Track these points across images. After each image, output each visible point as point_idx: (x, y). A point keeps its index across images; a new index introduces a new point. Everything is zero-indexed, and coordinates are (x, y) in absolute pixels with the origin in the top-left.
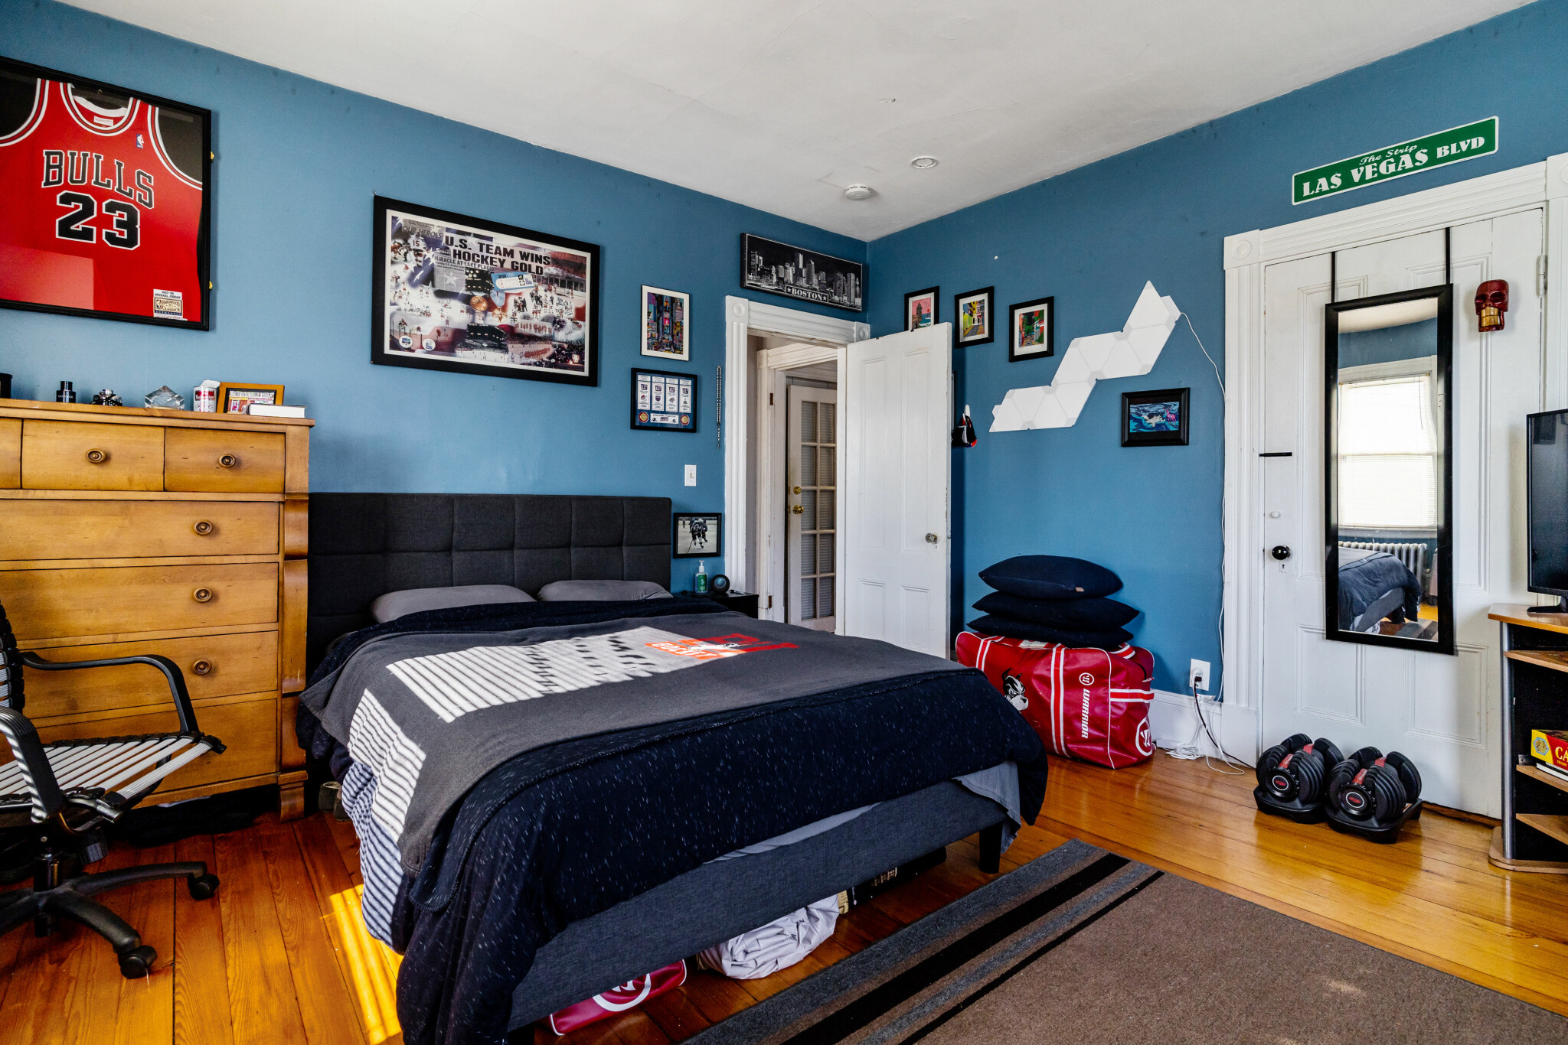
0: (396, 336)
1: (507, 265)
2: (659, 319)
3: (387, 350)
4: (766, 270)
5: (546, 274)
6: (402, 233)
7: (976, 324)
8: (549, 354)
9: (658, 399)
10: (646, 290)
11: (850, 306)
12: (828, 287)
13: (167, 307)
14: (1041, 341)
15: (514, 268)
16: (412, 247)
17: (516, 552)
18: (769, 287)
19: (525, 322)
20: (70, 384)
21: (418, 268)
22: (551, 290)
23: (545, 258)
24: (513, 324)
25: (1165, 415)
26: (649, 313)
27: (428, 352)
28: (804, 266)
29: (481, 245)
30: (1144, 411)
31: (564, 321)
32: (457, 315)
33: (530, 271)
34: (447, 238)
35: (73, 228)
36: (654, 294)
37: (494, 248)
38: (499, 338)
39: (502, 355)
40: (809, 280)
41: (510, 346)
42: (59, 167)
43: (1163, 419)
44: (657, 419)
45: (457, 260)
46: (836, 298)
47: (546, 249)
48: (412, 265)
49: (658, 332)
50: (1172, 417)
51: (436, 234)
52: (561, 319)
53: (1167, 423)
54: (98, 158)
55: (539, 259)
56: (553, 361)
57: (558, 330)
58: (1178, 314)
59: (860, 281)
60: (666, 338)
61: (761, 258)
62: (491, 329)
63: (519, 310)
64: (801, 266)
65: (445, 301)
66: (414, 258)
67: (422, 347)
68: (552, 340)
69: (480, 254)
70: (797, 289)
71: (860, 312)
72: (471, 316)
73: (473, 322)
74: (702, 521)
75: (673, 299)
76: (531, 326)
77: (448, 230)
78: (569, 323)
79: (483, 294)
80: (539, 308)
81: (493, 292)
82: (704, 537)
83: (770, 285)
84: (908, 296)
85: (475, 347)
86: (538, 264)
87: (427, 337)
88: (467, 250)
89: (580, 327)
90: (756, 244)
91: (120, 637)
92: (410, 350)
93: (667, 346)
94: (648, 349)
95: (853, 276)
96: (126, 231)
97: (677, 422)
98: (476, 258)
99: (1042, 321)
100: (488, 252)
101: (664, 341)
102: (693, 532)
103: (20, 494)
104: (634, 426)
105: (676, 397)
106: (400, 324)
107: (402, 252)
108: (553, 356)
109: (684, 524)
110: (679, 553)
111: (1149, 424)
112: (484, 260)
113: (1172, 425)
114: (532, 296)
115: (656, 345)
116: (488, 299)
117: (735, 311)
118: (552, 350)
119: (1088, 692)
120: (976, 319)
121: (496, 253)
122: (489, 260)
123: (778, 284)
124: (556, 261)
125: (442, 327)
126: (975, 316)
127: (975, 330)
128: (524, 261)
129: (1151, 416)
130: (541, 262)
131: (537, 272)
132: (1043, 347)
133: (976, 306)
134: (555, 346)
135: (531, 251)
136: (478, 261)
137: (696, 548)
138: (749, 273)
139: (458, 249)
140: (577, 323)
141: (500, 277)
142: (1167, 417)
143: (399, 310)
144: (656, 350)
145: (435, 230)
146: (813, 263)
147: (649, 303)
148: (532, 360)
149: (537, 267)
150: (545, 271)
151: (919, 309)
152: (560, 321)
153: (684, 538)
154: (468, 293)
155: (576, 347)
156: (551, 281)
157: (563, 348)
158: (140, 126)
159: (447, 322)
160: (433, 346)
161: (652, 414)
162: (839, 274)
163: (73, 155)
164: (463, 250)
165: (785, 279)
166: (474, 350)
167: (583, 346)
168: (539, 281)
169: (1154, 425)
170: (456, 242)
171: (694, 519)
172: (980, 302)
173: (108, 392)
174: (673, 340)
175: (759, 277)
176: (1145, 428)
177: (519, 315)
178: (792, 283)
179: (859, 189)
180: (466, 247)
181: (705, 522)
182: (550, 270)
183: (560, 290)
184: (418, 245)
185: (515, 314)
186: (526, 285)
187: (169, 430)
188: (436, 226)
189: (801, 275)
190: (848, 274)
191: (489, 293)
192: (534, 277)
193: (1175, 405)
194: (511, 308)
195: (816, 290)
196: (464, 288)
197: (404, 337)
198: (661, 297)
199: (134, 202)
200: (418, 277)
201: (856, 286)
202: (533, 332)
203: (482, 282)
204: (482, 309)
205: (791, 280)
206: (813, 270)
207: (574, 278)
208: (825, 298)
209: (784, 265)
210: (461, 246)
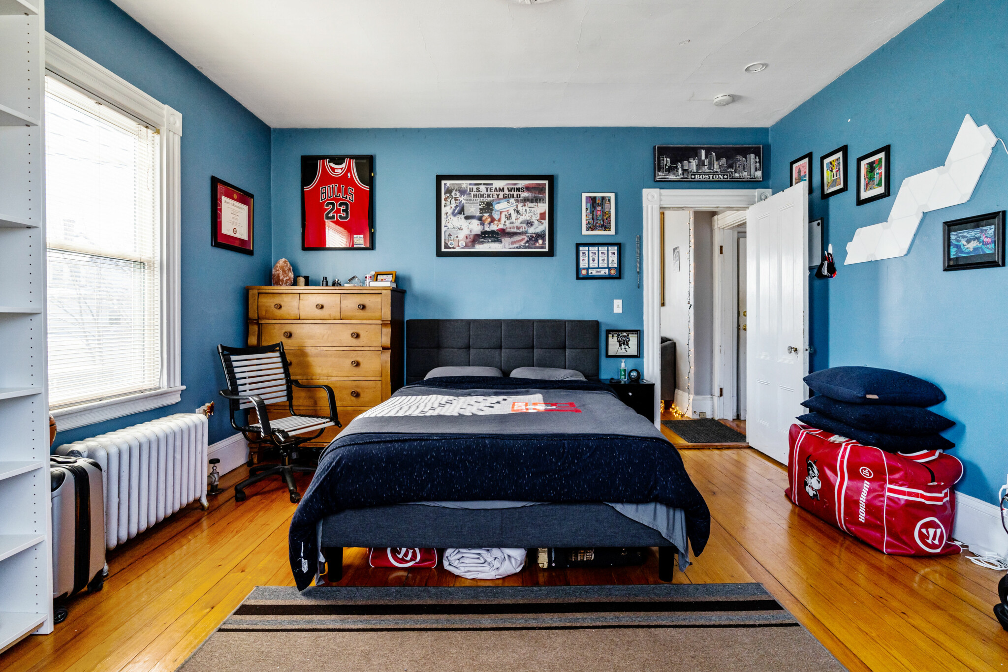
0: (447, 242)
1: (501, 196)
2: (593, 211)
3: (443, 250)
4: (673, 167)
5: (522, 197)
6: (449, 191)
7: (835, 177)
8: (525, 241)
9: (594, 260)
10: (584, 195)
11: (750, 178)
12: (728, 169)
13: (358, 242)
14: (879, 185)
15: (504, 197)
16: (454, 196)
17: (503, 350)
18: (676, 178)
19: (511, 225)
20: (326, 278)
21: (456, 207)
22: (525, 206)
23: (521, 188)
24: (504, 228)
25: (982, 239)
26: (587, 209)
27: (463, 248)
28: (706, 157)
29: (487, 188)
30: (963, 237)
31: (533, 222)
32: (475, 227)
33: (513, 197)
34: (470, 188)
35: (329, 216)
36: (590, 197)
37: (494, 189)
38: (495, 236)
39: (499, 245)
40: (711, 166)
41: (503, 240)
42: (325, 193)
43: (980, 243)
44: (594, 272)
45: (475, 198)
46: (737, 175)
47: (522, 183)
48: (453, 206)
49: (593, 219)
50: (988, 240)
51: (464, 188)
52: (532, 221)
53: (983, 247)
54: (336, 186)
55: (518, 190)
56: (527, 245)
57: (530, 227)
58: (993, 140)
59: (759, 159)
60: (599, 222)
61: (668, 159)
62: (493, 232)
63: (508, 219)
64: (703, 158)
65: (470, 221)
66: (454, 202)
67: (459, 246)
68: (526, 233)
69: (487, 193)
70: (700, 175)
71: (760, 181)
72: (483, 226)
73: (483, 229)
74: (626, 335)
75: (603, 198)
76: (514, 227)
77: (470, 184)
78: (536, 223)
79: (489, 214)
80: (519, 216)
81: (494, 212)
82: (627, 345)
83: (676, 176)
84: (792, 163)
85: (485, 242)
86: (518, 193)
87: (461, 240)
88: (480, 193)
89: (543, 223)
90: (663, 151)
91: (329, 378)
92: (453, 248)
93: (599, 227)
94: (587, 230)
95: (752, 156)
96: (345, 213)
97: (607, 273)
98: (485, 196)
99: (880, 168)
100: (490, 191)
101: (597, 224)
102: (619, 341)
103: (299, 321)
104: (578, 278)
105: (606, 258)
106: (449, 236)
107: (449, 200)
108: (527, 242)
109: (613, 336)
110: (609, 354)
111: (967, 248)
112: (489, 196)
113: (988, 248)
114: (515, 211)
115: (591, 227)
116: (491, 216)
117: (650, 197)
118: (527, 239)
119: (869, 483)
120: (835, 173)
121: (495, 191)
122: (491, 196)
123: (683, 174)
124: (528, 189)
125: (468, 235)
126: (834, 171)
127: (835, 182)
128: (510, 193)
129: (968, 241)
130: (519, 191)
131: (517, 197)
132: (881, 190)
133: (834, 163)
134: (528, 237)
135: (513, 187)
136: (486, 197)
137: (622, 351)
138: (659, 171)
139: (476, 193)
140: (541, 222)
141: (497, 203)
142: (983, 241)
143: (448, 229)
144: (592, 230)
145: (464, 186)
146: (714, 154)
147: (587, 203)
148: (515, 246)
149: (517, 195)
150: (521, 196)
151: (799, 172)
152: (531, 222)
153: (613, 345)
154: (481, 215)
155: (541, 236)
156: (526, 200)
157: (533, 237)
158: (349, 169)
159: (471, 231)
160: (464, 244)
161: (589, 270)
162: (739, 157)
163: (329, 186)
164: (478, 193)
165: (690, 170)
166: (484, 244)
167: (545, 234)
168: (518, 202)
169: (971, 250)
170: (475, 190)
171: (620, 333)
172: (837, 160)
173: (337, 280)
174: (604, 223)
175: (667, 173)
176: (963, 252)
177: (508, 222)
178: (695, 171)
179: (721, 98)
180: (479, 191)
181: (628, 335)
182: (526, 194)
183: (530, 205)
184: (456, 195)
185: (505, 222)
186: (511, 205)
187: (342, 295)
188: (464, 183)
189: (703, 164)
190: (748, 156)
191: (491, 213)
192: (515, 200)
193: (991, 229)
194: (503, 219)
195: (717, 172)
196: (479, 213)
197: (451, 242)
198: (595, 198)
199: (348, 201)
200: (456, 211)
201: (756, 162)
202: (515, 230)
203: (488, 207)
204: (488, 222)
205: (695, 169)
206: (715, 159)
207: (539, 196)
208: (726, 177)
209: (688, 160)
210: (477, 191)
